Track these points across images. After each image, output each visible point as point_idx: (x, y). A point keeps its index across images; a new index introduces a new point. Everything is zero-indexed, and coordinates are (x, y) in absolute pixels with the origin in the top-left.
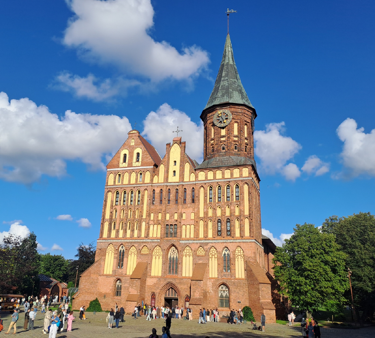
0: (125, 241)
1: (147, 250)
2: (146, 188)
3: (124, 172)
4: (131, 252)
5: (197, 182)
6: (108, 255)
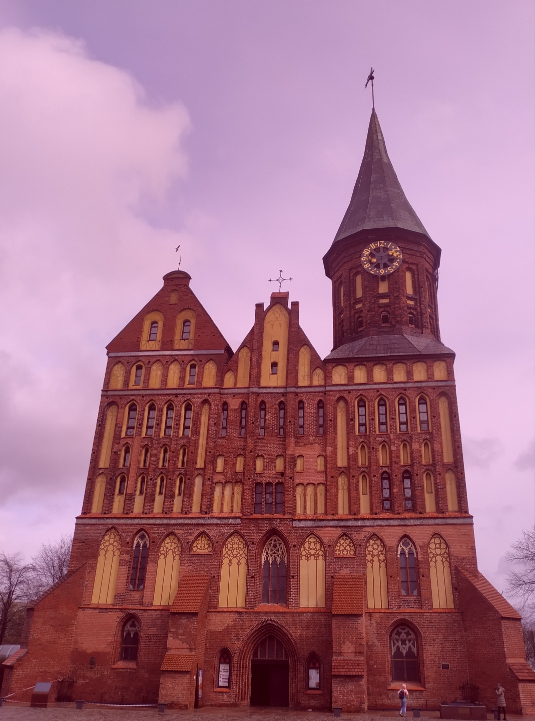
0: (151, 521)
1: (207, 544)
2: (206, 397)
3: (152, 360)
4: (167, 548)
5: (328, 388)
6: (105, 555)
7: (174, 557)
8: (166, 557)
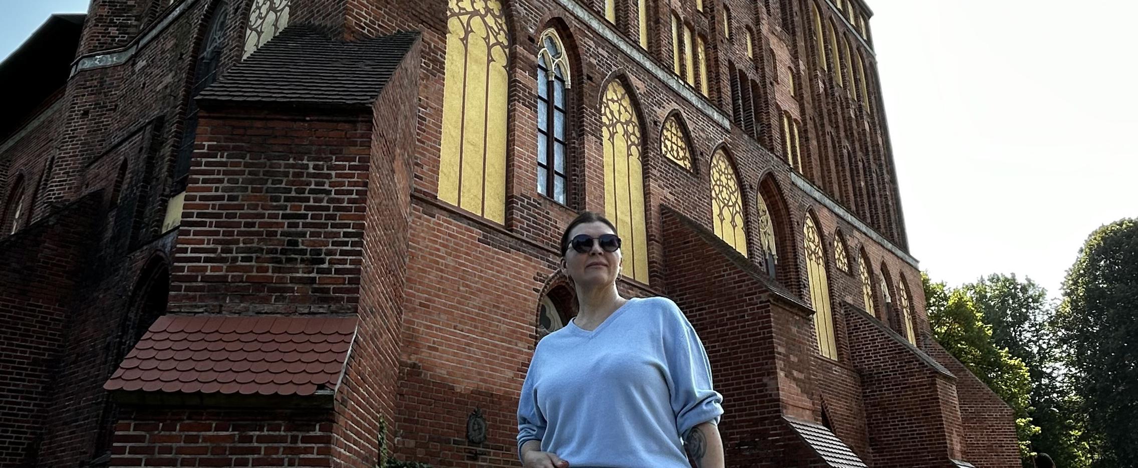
1: (681, 148)
4: (612, 113)
6: (465, 40)
7: (629, 148)
8: (612, 136)
